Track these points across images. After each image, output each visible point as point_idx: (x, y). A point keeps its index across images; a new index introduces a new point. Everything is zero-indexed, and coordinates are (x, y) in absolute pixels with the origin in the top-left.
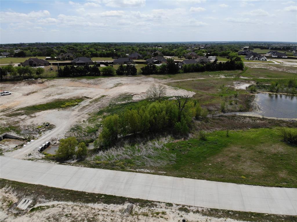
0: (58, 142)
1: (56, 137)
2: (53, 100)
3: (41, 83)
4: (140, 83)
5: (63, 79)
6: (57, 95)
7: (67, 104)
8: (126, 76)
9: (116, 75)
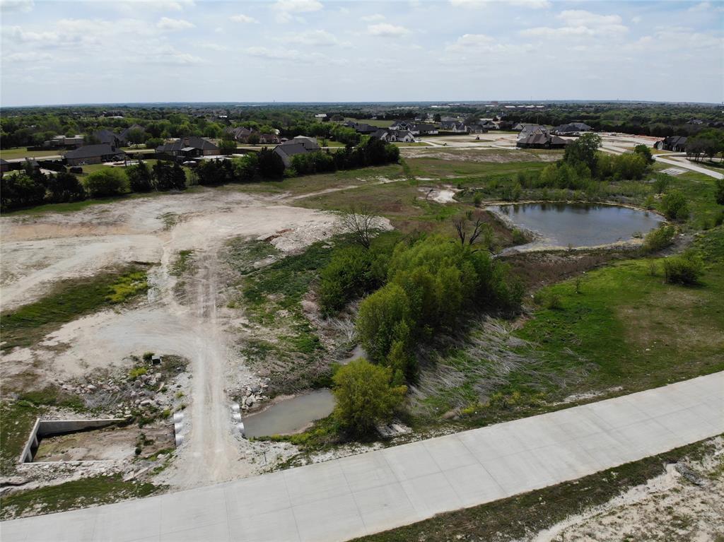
8: (161, 192)
9: (132, 192)
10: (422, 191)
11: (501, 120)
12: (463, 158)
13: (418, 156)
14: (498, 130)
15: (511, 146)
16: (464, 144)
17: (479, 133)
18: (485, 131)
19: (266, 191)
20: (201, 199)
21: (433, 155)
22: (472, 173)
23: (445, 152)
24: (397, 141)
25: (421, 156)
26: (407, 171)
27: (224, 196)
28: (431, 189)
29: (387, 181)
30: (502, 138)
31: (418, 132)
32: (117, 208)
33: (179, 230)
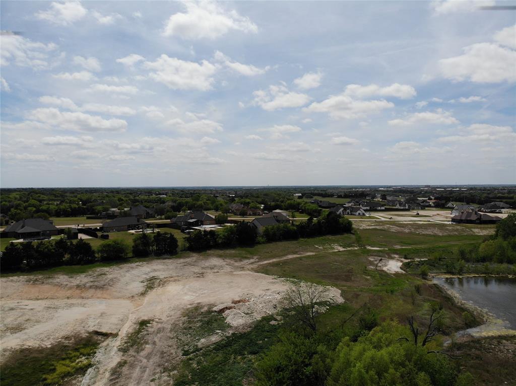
8: (156, 257)
9: (133, 257)
10: (372, 260)
11: (435, 199)
12: (407, 231)
13: (368, 228)
14: (432, 207)
15: (447, 221)
16: (406, 218)
17: (418, 209)
18: (423, 208)
19: (237, 257)
20: (183, 264)
21: (381, 227)
22: (415, 244)
23: (391, 224)
24: (351, 215)
25: (371, 227)
26: (359, 241)
27: (203, 261)
28: (380, 258)
29: (341, 249)
30: (438, 214)
31: (368, 208)
32: (113, 272)
33: (152, 295)
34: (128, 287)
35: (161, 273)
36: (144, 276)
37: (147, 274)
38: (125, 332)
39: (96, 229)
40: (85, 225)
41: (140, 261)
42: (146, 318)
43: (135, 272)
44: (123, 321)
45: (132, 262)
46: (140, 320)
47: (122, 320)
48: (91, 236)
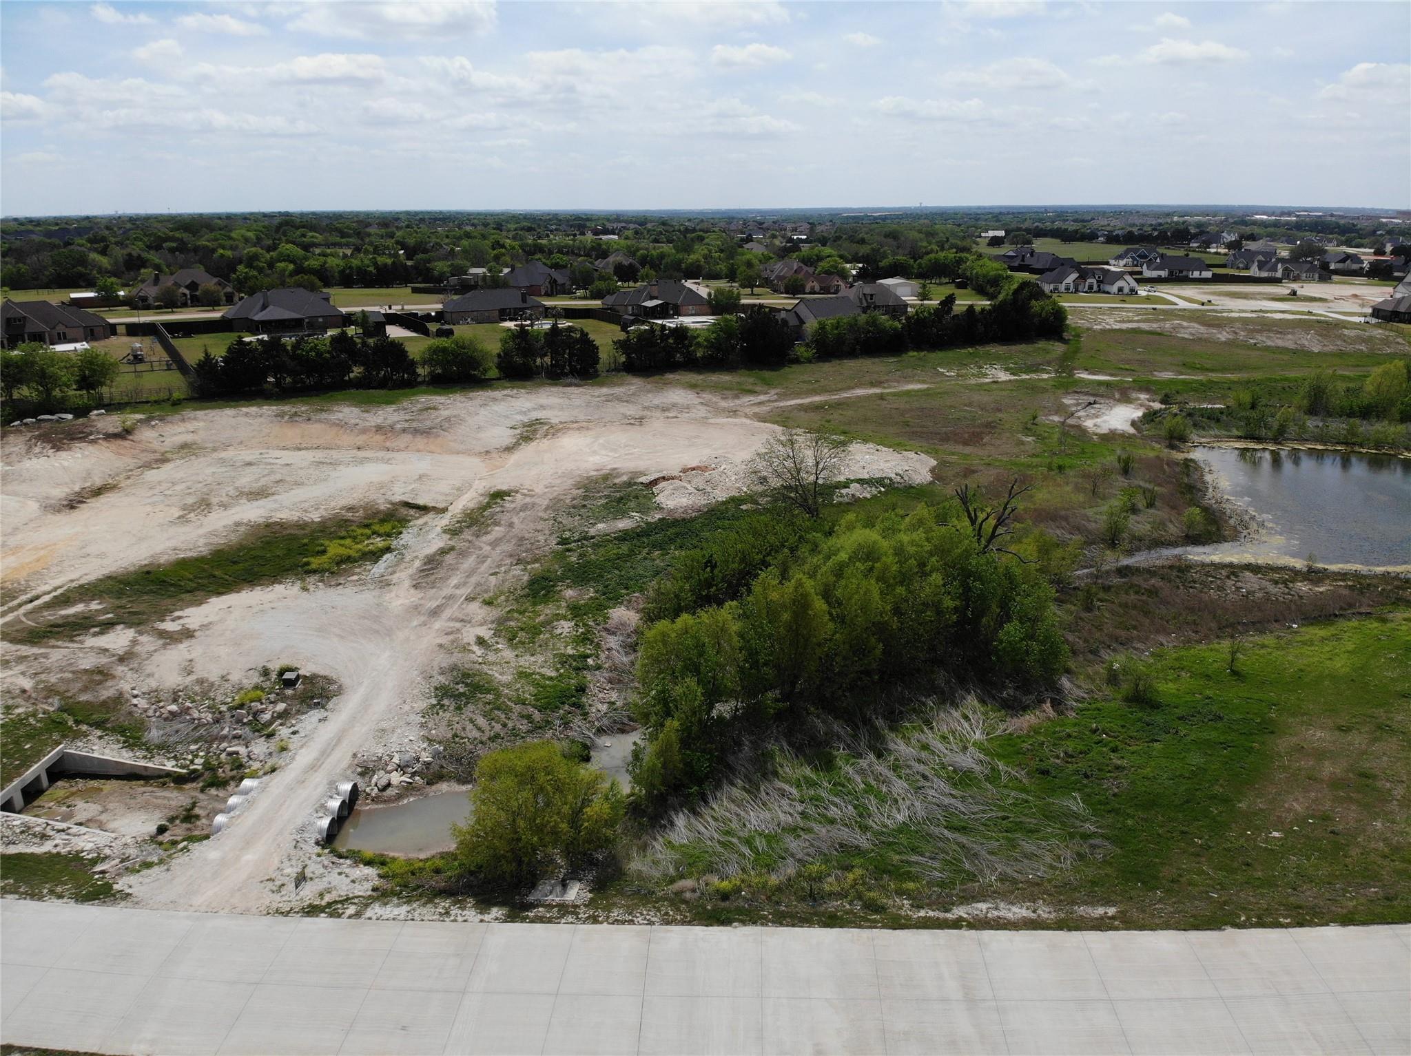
0: (396, 778)
1: (380, 751)
2: (242, 529)
3: (116, 436)
4: (641, 420)
5: (229, 412)
6: (244, 501)
7: (335, 549)
8: (549, 381)
9: (498, 379)
19: (732, 389)
20: (605, 398)
32: (452, 405)
33: (528, 451)
34: (482, 435)
35: (556, 412)
36: (519, 417)
37: (525, 413)
38: (461, 507)
39: (428, 317)
40: (406, 307)
41: (513, 388)
42: (504, 488)
43: (500, 408)
44: (460, 491)
45: (497, 389)
46: (495, 489)
47: (458, 489)
48: (415, 331)
